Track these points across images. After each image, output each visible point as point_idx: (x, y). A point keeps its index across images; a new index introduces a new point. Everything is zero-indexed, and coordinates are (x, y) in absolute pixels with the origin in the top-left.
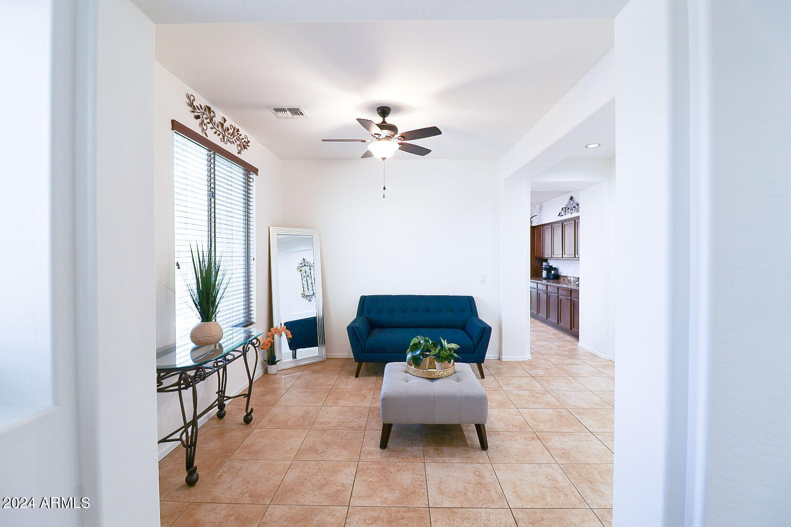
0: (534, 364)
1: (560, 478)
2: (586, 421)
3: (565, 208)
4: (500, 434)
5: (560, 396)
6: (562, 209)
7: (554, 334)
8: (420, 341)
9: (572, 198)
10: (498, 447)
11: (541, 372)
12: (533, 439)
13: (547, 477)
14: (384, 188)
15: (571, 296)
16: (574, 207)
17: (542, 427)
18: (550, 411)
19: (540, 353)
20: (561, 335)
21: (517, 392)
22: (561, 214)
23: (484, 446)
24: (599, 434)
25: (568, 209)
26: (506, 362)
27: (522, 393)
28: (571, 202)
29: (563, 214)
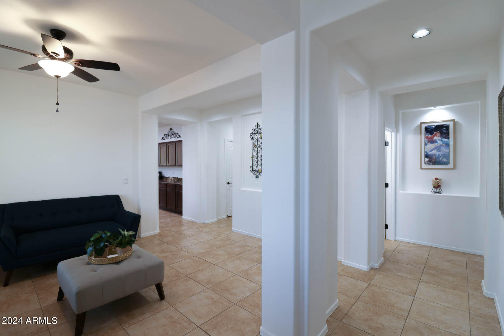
0: (163, 235)
1: (214, 296)
2: (209, 260)
3: (167, 135)
4: (167, 286)
5: (188, 250)
6: (165, 135)
7: (165, 214)
8: (102, 235)
9: (171, 129)
10: (170, 294)
11: (170, 239)
12: (188, 280)
13: (207, 299)
14: (58, 104)
15: (176, 189)
16: (173, 135)
17: (189, 271)
18: (188, 260)
19: (163, 227)
20: (170, 214)
21: (163, 255)
22: (164, 138)
23: (162, 297)
24: (218, 264)
25: (169, 135)
26: (144, 238)
27: (166, 255)
28: (171, 132)
29: (165, 139)
